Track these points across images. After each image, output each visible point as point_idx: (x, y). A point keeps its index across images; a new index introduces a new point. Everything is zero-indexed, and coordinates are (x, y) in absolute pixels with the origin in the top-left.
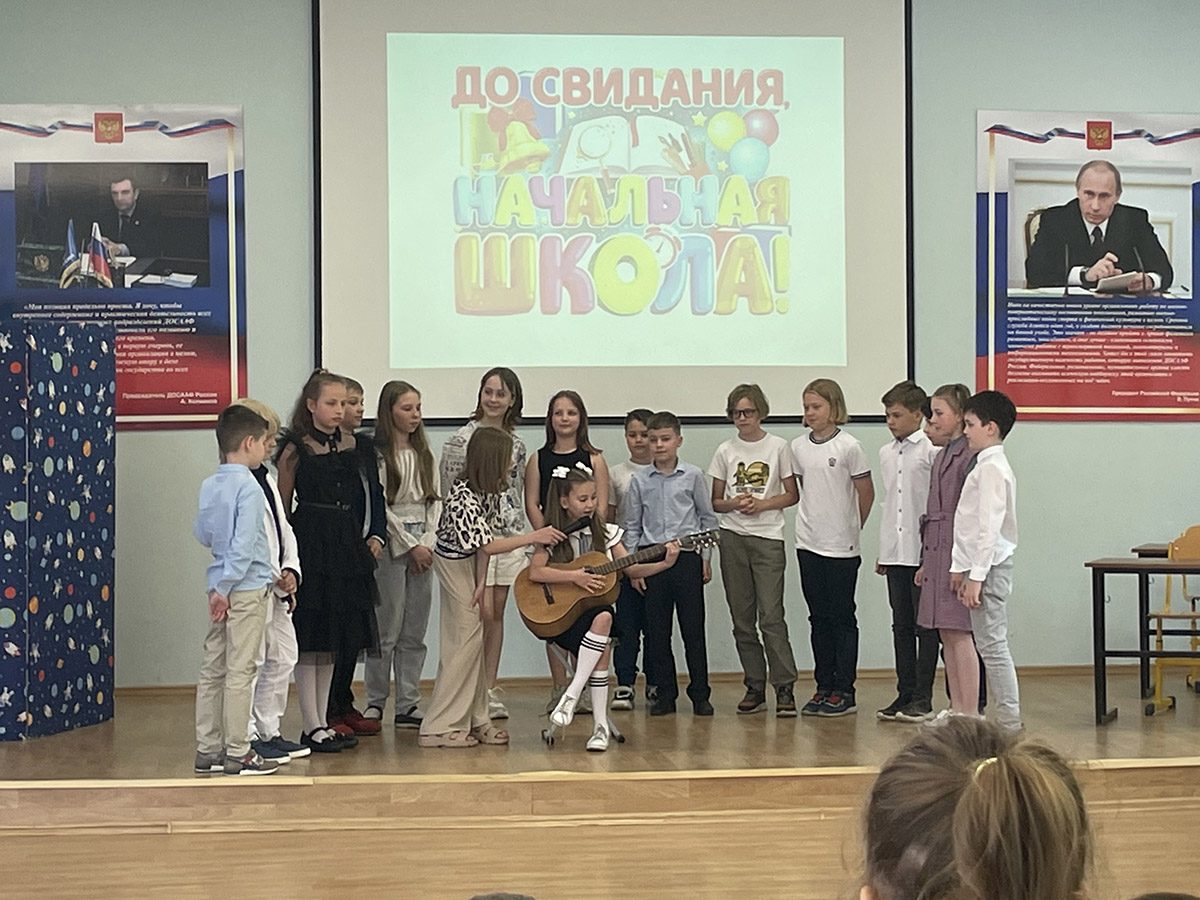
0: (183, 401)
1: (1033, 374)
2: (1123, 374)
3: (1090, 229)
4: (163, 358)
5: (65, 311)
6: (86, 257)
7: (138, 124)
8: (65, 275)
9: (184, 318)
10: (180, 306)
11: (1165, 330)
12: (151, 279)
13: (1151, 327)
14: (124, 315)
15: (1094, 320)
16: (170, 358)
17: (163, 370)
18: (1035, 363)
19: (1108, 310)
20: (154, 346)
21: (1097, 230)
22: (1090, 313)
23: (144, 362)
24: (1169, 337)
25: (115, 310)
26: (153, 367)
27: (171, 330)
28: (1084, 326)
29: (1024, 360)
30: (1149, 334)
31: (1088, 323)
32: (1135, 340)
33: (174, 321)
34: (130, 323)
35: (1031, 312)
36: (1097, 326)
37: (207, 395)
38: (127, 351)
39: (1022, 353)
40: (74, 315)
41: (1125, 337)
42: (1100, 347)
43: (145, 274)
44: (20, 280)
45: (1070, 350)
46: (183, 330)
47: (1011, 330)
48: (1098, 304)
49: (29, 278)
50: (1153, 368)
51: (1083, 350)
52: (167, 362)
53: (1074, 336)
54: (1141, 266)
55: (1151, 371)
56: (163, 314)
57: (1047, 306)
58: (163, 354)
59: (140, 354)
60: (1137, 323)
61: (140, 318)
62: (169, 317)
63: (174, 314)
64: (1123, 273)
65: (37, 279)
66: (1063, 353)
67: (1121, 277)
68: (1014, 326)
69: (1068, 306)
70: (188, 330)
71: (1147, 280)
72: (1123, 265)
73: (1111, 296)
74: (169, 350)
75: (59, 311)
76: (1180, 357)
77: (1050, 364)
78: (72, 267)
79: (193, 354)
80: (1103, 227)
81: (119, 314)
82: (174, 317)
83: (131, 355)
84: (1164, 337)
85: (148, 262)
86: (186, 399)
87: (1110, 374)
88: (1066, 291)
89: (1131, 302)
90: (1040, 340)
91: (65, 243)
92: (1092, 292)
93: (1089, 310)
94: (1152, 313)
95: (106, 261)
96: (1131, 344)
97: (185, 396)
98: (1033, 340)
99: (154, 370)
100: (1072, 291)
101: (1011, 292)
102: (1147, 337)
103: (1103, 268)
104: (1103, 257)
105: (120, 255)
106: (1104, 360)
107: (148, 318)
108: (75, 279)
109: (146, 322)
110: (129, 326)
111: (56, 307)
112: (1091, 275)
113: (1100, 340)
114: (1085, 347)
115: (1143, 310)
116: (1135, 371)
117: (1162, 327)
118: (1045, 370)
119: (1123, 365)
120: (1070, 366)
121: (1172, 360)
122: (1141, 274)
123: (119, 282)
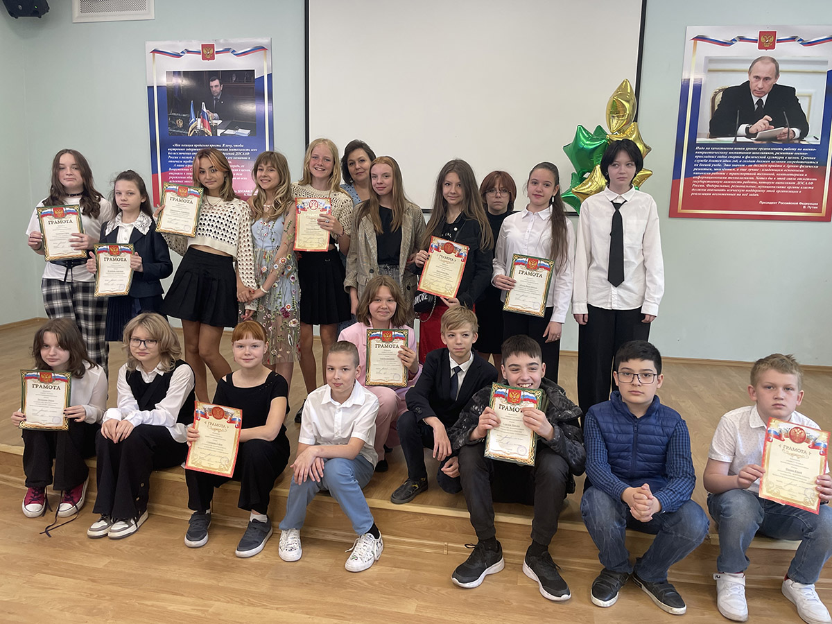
1: (709, 190)
2: (768, 191)
3: (755, 100)
5: (191, 148)
6: (199, 120)
7: (221, 50)
8: (190, 129)
9: (245, 152)
10: (242, 146)
11: (800, 164)
13: (790, 162)
15: (752, 157)
16: (239, 172)
18: (711, 184)
19: (762, 151)
22: (750, 153)
24: (802, 169)
27: (239, 158)
28: (745, 162)
29: (703, 182)
30: (788, 166)
31: (748, 159)
32: (779, 170)
33: (241, 154)
35: (710, 153)
36: (754, 161)
39: (702, 178)
41: (772, 168)
42: (755, 174)
43: (226, 129)
44: (171, 132)
45: (734, 176)
46: (244, 158)
47: (697, 163)
48: (756, 147)
49: (174, 131)
50: (789, 188)
51: (743, 176)
53: (738, 167)
54: (787, 124)
55: (786, 189)
57: (722, 149)
60: (781, 160)
62: (238, 151)
63: (240, 150)
64: (776, 128)
65: (178, 131)
66: (729, 178)
67: (774, 131)
68: (698, 161)
69: (736, 149)
71: (791, 132)
72: (775, 123)
74: (238, 168)
75: (188, 148)
76: (808, 181)
77: (720, 184)
78: (193, 125)
80: (764, 99)
84: (798, 168)
87: (759, 191)
88: (736, 139)
89: (778, 146)
90: (715, 170)
91: (190, 113)
92: (753, 140)
93: (749, 151)
94: (792, 153)
95: (209, 122)
96: (776, 173)
98: (711, 169)
100: (739, 139)
101: (699, 140)
102: (787, 168)
103: (762, 125)
104: (762, 118)
105: (215, 119)
106: (756, 183)
108: (195, 131)
111: (186, 146)
112: (753, 129)
113: (755, 170)
114: (745, 174)
115: (786, 151)
116: (776, 189)
117: (798, 162)
118: (716, 188)
119: (768, 185)
120: (733, 186)
121: (802, 183)
122: (787, 129)
123: (215, 133)
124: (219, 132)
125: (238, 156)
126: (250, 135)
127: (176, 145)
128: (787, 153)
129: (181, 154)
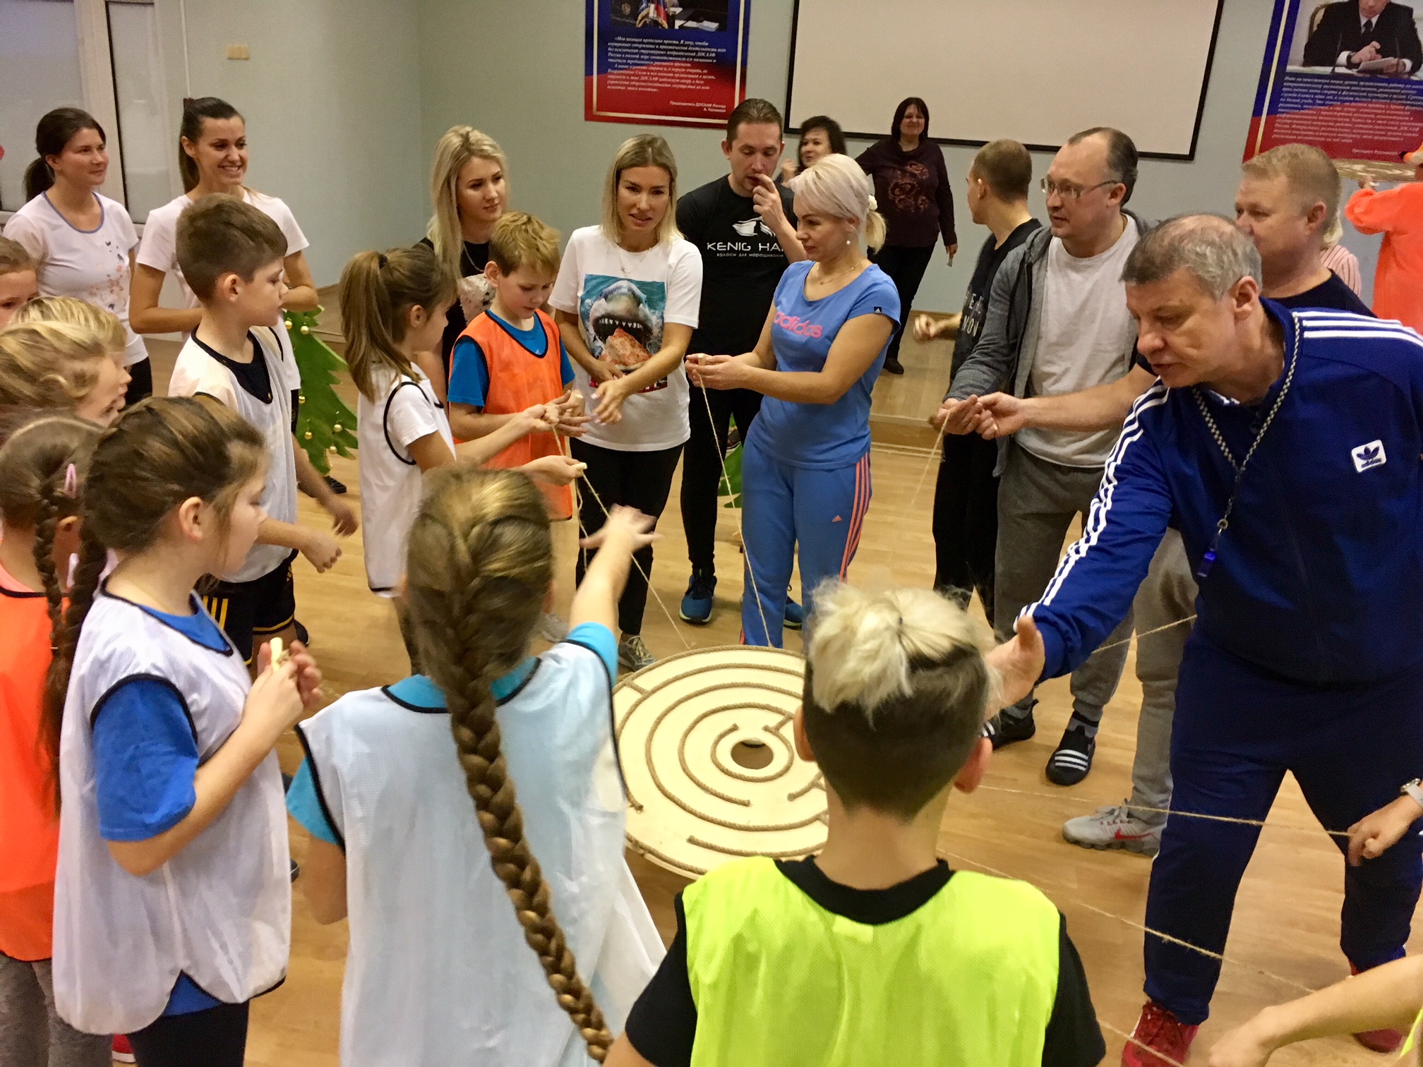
0: (705, 109)
1: (1294, 132)
2: (1365, 137)
3: (1363, 21)
4: (695, 79)
5: (639, 43)
6: (652, 6)
8: (640, 18)
9: (710, 52)
10: (707, 44)
11: (1406, 105)
12: (691, 24)
13: (1395, 101)
14: (673, 48)
15: (1351, 93)
16: (700, 79)
17: (694, 87)
18: (1297, 124)
19: (1364, 86)
20: (690, 71)
21: (1369, 23)
22: (1348, 88)
23: (684, 81)
24: (1408, 111)
25: (669, 45)
26: (688, 84)
27: (701, 60)
28: (1341, 98)
29: (1289, 121)
30: (1392, 107)
31: (1345, 96)
32: (1380, 111)
33: (703, 54)
34: (677, 53)
35: (1301, 85)
36: (1352, 99)
37: (720, 106)
38: (674, 72)
39: (1288, 116)
40: (644, 46)
41: (1373, 108)
42: (1350, 115)
43: (687, 20)
44: (613, 20)
45: (1326, 116)
46: (708, 61)
47: (1283, 97)
48: (1355, 80)
49: (618, 19)
50: (1389, 133)
51: (1336, 116)
52: (697, 82)
53: (1331, 105)
54: (1398, 53)
55: (1385, 135)
56: (697, 49)
57: (1316, 80)
58: (695, 76)
59: (682, 76)
60: (1385, 98)
61: (683, 51)
62: (701, 51)
63: (703, 49)
64: (1383, 57)
65: (623, 20)
66: (1320, 118)
67: (1381, 61)
68: (1286, 95)
69: (1332, 81)
70: (711, 61)
71: (1401, 64)
72: (1383, 52)
73: (1368, 76)
74: (699, 74)
75: (635, 43)
76: (1414, 127)
77: (1307, 125)
78: (643, 13)
79: (713, 77)
80: (1374, 20)
81: (670, 47)
82: (703, 52)
83: (677, 75)
84: (1404, 110)
85: (690, 12)
86: (707, 108)
87: (1354, 136)
88: (1334, 69)
89: (1382, 81)
90: (1305, 106)
92: (1354, 72)
93: (1348, 85)
94: (1398, 91)
95: (665, 8)
96: (1376, 114)
97: (707, 106)
98: (1299, 106)
99: (690, 87)
100: (1339, 70)
101: (1290, 68)
102: (1390, 110)
103: (1367, 54)
104: (1369, 44)
105: (673, 6)
106: (1351, 125)
107: (687, 51)
108: (645, 22)
109: (686, 54)
110: (676, 56)
111: (633, 40)
112: (1355, 59)
113: (1352, 110)
114: (1339, 114)
115: (1391, 88)
116: (1374, 135)
117: (1404, 102)
118: (1304, 130)
119: (1366, 129)
120: (1323, 129)
121: (1406, 128)
122: (1397, 59)
123: (671, 24)
124: (678, 23)
125: (703, 57)
126: (718, 29)
127: (619, 38)
128: (1392, 91)
129: (625, 50)
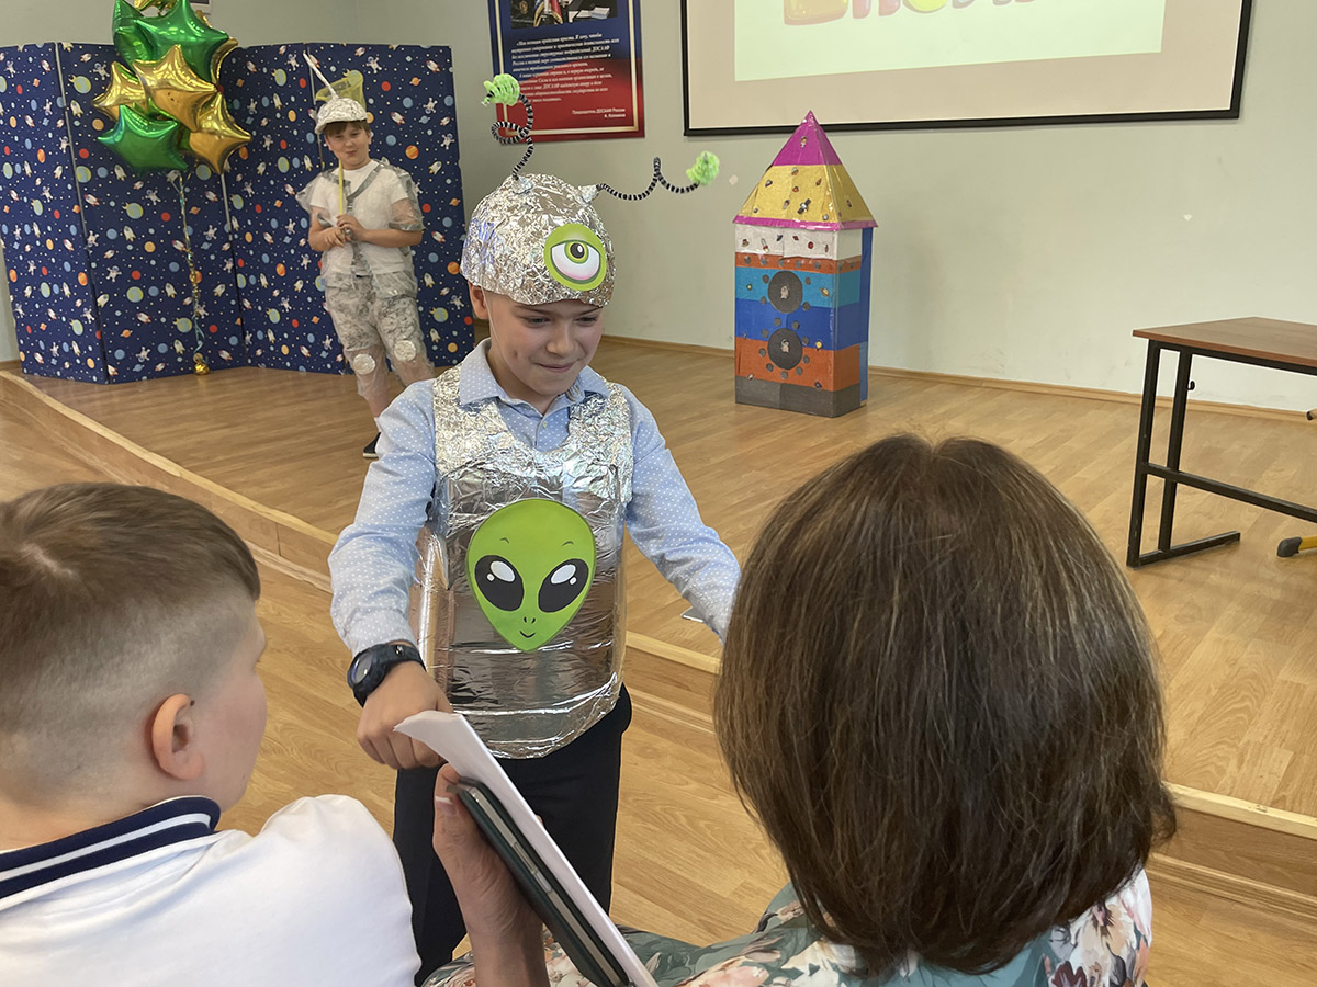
0: (606, 116)
4: (593, 80)
5: (538, 45)
8: (536, 16)
9: (603, 45)
10: (601, 36)
12: (584, 14)
14: (570, 46)
16: (597, 80)
17: (593, 90)
20: (587, 70)
23: (583, 84)
25: (566, 42)
27: (596, 56)
33: (598, 49)
34: (574, 52)
37: (619, 110)
40: (543, 48)
43: (580, 10)
46: (603, 56)
52: (596, 83)
56: (592, 43)
58: (593, 77)
59: (579, 78)
61: (579, 48)
62: (595, 45)
63: (598, 43)
70: (606, 55)
74: (596, 73)
75: (535, 46)
78: (539, 9)
79: (610, 76)
81: (567, 45)
82: (597, 45)
83: (576, 78)
97: (608, 112)
99: (589, 90)
107: (583, 47)
108: (542, 19)
109: (583, 51)
111: (533, 43)
123: (565, 18)
124: (572, 15)
125: (597, 53)
126: (609, 16)
127: (521, 43)
129: (527, 56)
